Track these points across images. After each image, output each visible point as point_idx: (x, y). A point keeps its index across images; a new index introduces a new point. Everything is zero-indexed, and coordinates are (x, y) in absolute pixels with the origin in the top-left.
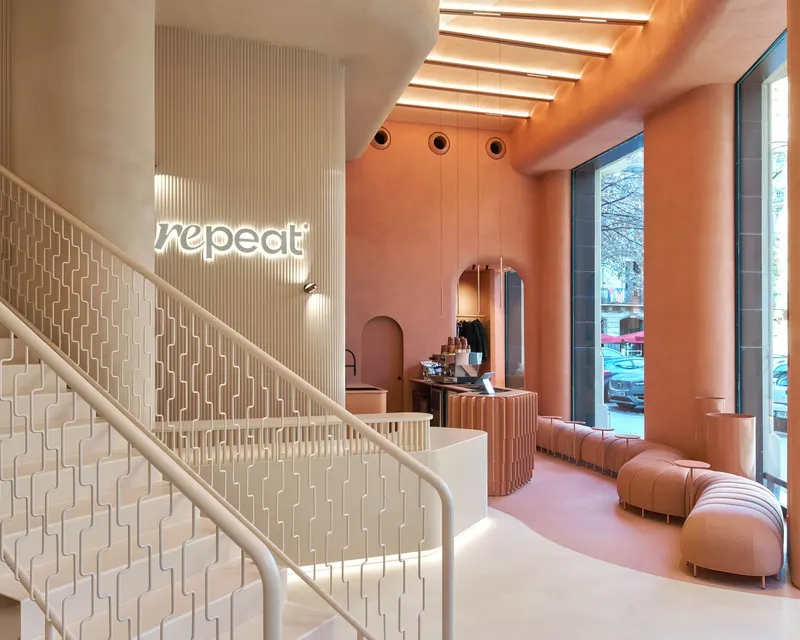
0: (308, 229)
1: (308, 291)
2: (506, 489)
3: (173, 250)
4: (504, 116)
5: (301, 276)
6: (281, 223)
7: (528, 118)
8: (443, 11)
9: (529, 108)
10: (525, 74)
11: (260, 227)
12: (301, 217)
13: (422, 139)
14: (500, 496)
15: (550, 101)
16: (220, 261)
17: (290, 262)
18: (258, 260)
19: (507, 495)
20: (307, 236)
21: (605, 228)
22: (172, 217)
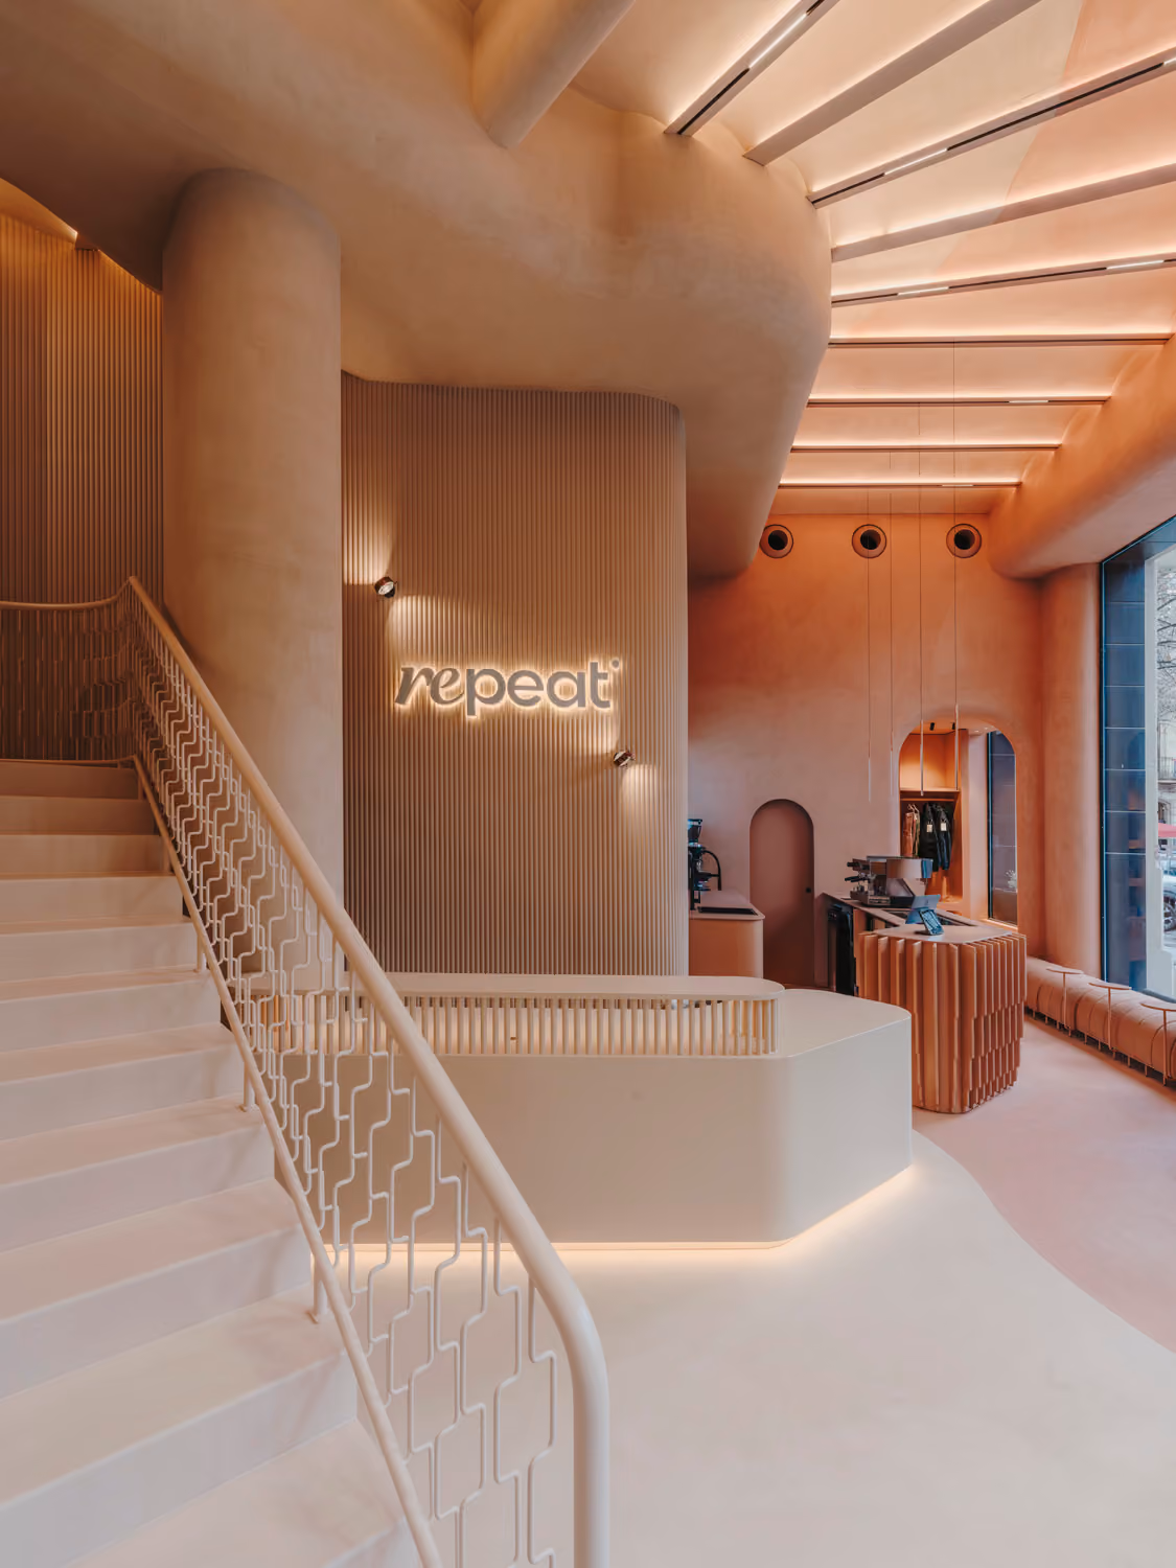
0: (621, 664)
1: (618, 763)
2: (962, 1105)
3: (422, 705)
4: (976, 486)
5: (606, 742)
6: (576, 659)
7: (1018, 485)
8: (837, 302)
9: (1019, 466)
10: (1004, 402)
11: (547, 666)
12: (610, 648)
13: (841, 536)
14: (950, 1112)
15: (1055, 448)
16: (490, 720)
17: (592, 721)
18: (544, 716)
19: (963, 1112)
20: (618, 677)
21: (1163, 664)
22: (419, 658)
